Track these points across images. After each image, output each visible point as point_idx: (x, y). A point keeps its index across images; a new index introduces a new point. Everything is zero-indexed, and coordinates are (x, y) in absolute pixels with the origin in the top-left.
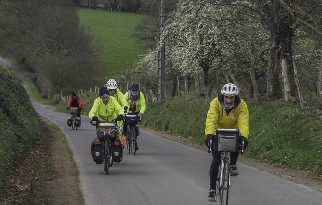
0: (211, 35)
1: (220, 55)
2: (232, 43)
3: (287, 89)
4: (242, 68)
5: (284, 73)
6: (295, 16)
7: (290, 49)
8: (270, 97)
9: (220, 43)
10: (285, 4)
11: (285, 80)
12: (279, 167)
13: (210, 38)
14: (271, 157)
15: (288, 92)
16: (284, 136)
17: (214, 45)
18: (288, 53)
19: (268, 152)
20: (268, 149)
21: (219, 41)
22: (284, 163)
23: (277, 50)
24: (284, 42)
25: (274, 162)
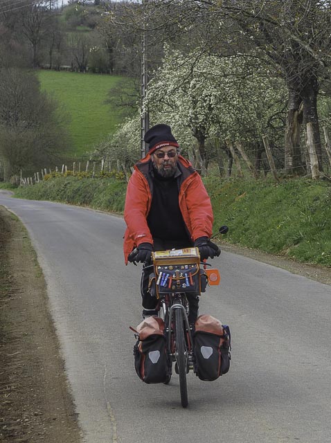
0: (206, 96)
1: (219, 122)
2: (234, 106)
3: (313, 161)
4: (246, 138)
5: (309, 142)
6: (326, 66)
7: (315, 110)
8: (290, 173)
9: (218, 106)
10: (311, 50)
11: (312, 151)
12: (314, 266)
13: (205, 101)
14: (301, 253)
15: (315, 166)
16: (317, 224)
17: (210, 109)
18: (312, 115)
19: (296, 246)
20: (296, 242)
21: (216, 104)
22: (320, 261)
23: (296, 112)
24: (307, 102)
25: (306, 259)
